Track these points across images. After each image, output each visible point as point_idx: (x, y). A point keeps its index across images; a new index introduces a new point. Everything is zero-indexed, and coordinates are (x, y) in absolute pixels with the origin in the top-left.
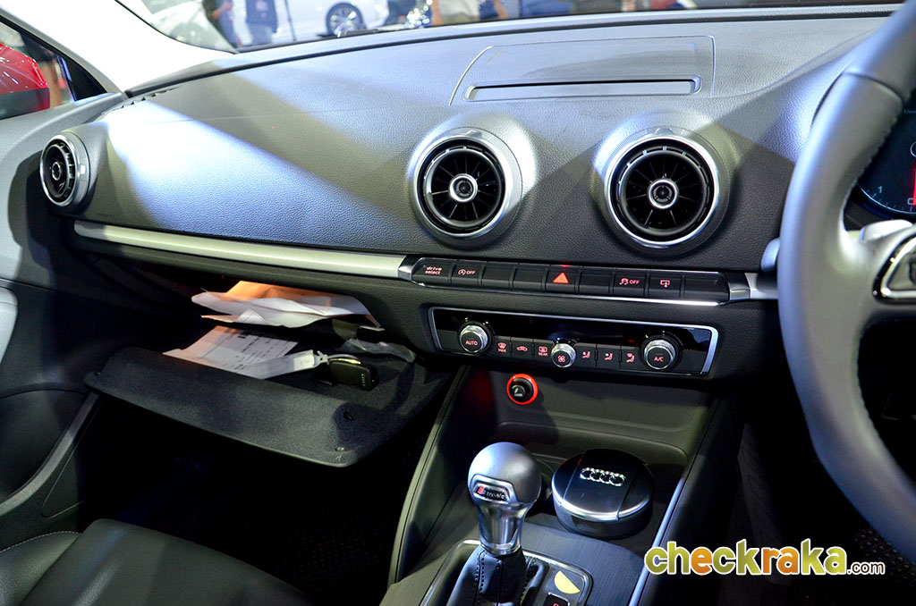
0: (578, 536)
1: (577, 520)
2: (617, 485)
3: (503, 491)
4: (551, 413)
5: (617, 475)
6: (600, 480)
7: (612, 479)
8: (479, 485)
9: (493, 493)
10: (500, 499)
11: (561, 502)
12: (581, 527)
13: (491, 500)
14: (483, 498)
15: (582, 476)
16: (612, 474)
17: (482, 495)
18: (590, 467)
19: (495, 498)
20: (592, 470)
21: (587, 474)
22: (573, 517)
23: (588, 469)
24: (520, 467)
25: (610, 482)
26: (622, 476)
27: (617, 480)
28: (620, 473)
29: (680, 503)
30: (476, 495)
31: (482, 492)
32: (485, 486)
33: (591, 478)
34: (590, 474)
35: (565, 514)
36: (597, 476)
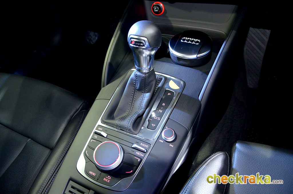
0: (179, 66)
1: (179, 59)
2: (197, 44)
3: (143, 42)
4: (170, 19)
5: (197, 40)
6: (190, 42)
7: (195, 42)
8: (132, 40)
9: (139, 43)
10: (142, 46)
11: (173, 52)
12: (181, 62)
13: (137, 46)
14: (135, 46)
15: (182, 41)
16: (195, 39)
17: (133, 45)
18: (186, 37)
19: (140, 46)
20: (186, 38)
21: (184, 40)
22: (177, 57)
23: (184, 38)
24: (151, 31)
25: (194, 43)
26: (199, 40)
27: (197, 42)
28: (198, 39)
29: (224, 51)
30: (131, 45)
31: (133, 43)
32: (135, 40)
33: (186, 41)
34: (185, 40)
35: (174, 56)
36: (188, 41)
